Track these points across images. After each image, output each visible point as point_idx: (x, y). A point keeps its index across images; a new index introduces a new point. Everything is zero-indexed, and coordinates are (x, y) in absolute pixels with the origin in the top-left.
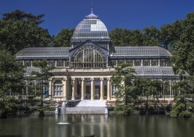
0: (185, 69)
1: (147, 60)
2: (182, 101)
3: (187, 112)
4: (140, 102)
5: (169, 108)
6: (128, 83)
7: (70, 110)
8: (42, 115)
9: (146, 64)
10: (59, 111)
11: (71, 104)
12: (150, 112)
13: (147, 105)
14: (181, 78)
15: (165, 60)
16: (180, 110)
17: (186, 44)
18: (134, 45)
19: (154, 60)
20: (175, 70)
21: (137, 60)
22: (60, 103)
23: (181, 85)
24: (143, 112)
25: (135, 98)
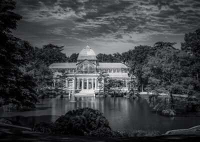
0: (134, 74)
1: (115, 70)
2: (132, 90)
3: (135, 96)
4: (111, 91)
5: (125, 94)
6: (105, 81)
7: (77, 95)
8: (62, 97)
9: (114, 72)
10: (71, 95)
11: (76, 92)
12: (116, 96)
13: (115, 92)
14: (132, 79)
15: (124, 70)
16: (131, 95)
17: (134, 61)
18: (109, 62)
19: (118, 70)
20: (129, 75)
21: (110, 70)
22: (71, 91)
23: (132, 82)
24: (112, 96)
25: (109, 88)
